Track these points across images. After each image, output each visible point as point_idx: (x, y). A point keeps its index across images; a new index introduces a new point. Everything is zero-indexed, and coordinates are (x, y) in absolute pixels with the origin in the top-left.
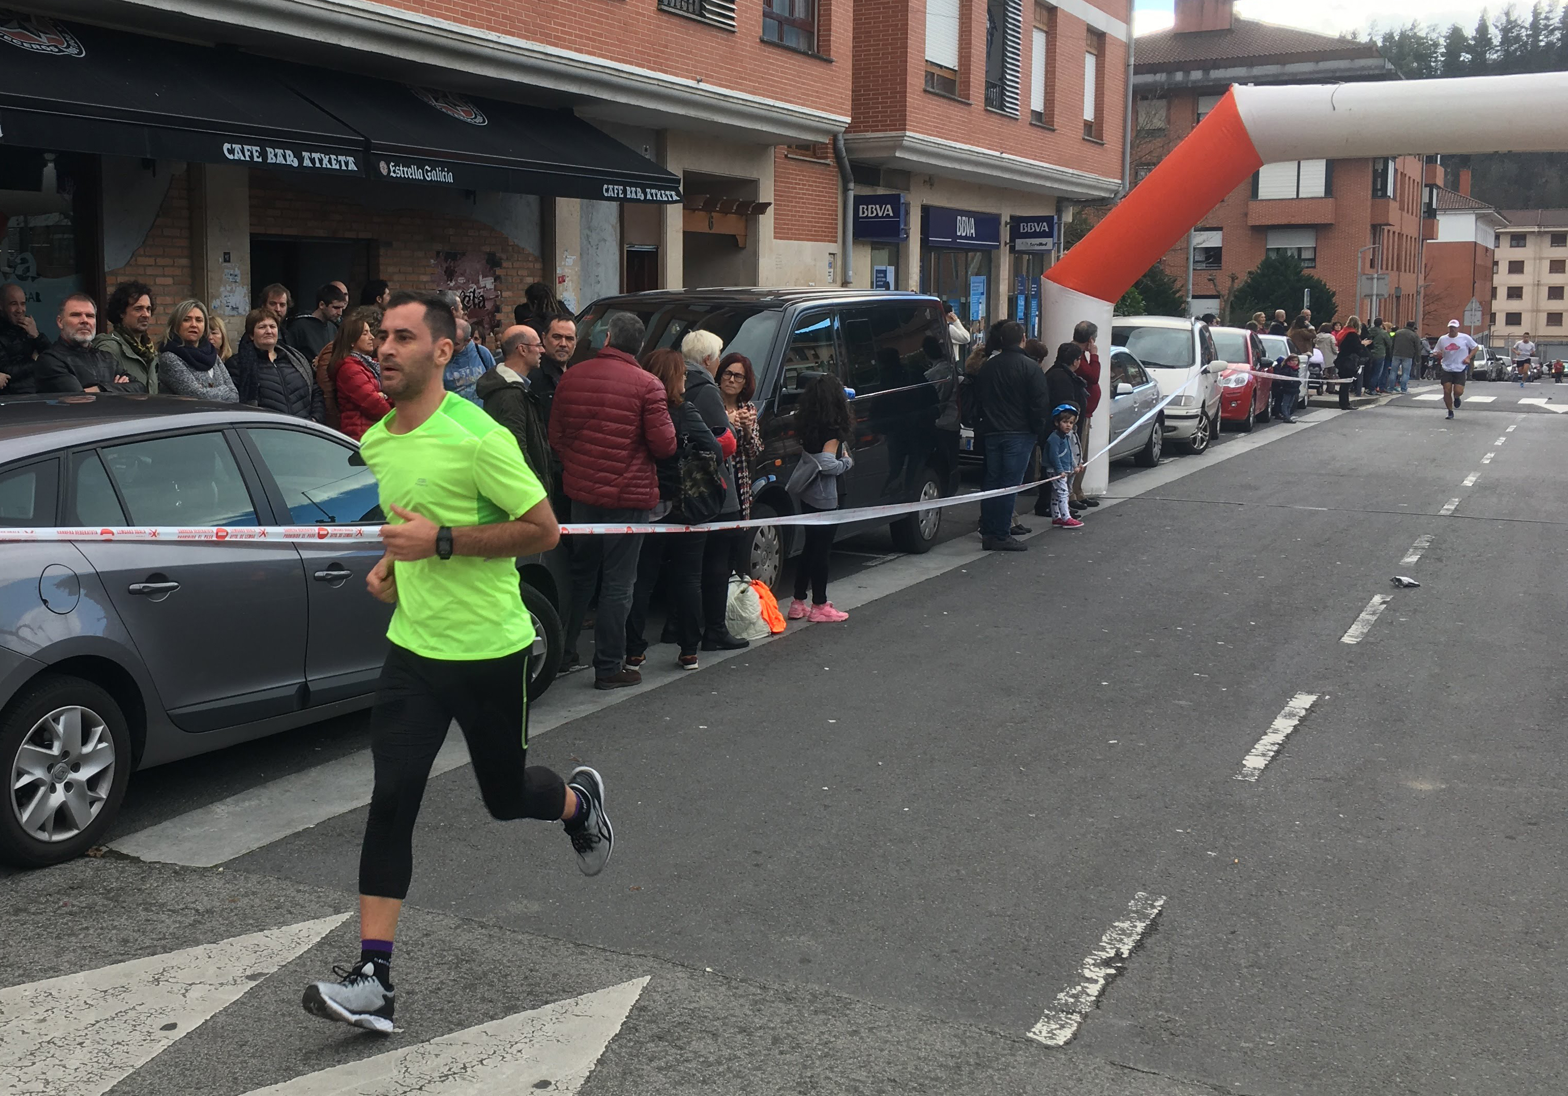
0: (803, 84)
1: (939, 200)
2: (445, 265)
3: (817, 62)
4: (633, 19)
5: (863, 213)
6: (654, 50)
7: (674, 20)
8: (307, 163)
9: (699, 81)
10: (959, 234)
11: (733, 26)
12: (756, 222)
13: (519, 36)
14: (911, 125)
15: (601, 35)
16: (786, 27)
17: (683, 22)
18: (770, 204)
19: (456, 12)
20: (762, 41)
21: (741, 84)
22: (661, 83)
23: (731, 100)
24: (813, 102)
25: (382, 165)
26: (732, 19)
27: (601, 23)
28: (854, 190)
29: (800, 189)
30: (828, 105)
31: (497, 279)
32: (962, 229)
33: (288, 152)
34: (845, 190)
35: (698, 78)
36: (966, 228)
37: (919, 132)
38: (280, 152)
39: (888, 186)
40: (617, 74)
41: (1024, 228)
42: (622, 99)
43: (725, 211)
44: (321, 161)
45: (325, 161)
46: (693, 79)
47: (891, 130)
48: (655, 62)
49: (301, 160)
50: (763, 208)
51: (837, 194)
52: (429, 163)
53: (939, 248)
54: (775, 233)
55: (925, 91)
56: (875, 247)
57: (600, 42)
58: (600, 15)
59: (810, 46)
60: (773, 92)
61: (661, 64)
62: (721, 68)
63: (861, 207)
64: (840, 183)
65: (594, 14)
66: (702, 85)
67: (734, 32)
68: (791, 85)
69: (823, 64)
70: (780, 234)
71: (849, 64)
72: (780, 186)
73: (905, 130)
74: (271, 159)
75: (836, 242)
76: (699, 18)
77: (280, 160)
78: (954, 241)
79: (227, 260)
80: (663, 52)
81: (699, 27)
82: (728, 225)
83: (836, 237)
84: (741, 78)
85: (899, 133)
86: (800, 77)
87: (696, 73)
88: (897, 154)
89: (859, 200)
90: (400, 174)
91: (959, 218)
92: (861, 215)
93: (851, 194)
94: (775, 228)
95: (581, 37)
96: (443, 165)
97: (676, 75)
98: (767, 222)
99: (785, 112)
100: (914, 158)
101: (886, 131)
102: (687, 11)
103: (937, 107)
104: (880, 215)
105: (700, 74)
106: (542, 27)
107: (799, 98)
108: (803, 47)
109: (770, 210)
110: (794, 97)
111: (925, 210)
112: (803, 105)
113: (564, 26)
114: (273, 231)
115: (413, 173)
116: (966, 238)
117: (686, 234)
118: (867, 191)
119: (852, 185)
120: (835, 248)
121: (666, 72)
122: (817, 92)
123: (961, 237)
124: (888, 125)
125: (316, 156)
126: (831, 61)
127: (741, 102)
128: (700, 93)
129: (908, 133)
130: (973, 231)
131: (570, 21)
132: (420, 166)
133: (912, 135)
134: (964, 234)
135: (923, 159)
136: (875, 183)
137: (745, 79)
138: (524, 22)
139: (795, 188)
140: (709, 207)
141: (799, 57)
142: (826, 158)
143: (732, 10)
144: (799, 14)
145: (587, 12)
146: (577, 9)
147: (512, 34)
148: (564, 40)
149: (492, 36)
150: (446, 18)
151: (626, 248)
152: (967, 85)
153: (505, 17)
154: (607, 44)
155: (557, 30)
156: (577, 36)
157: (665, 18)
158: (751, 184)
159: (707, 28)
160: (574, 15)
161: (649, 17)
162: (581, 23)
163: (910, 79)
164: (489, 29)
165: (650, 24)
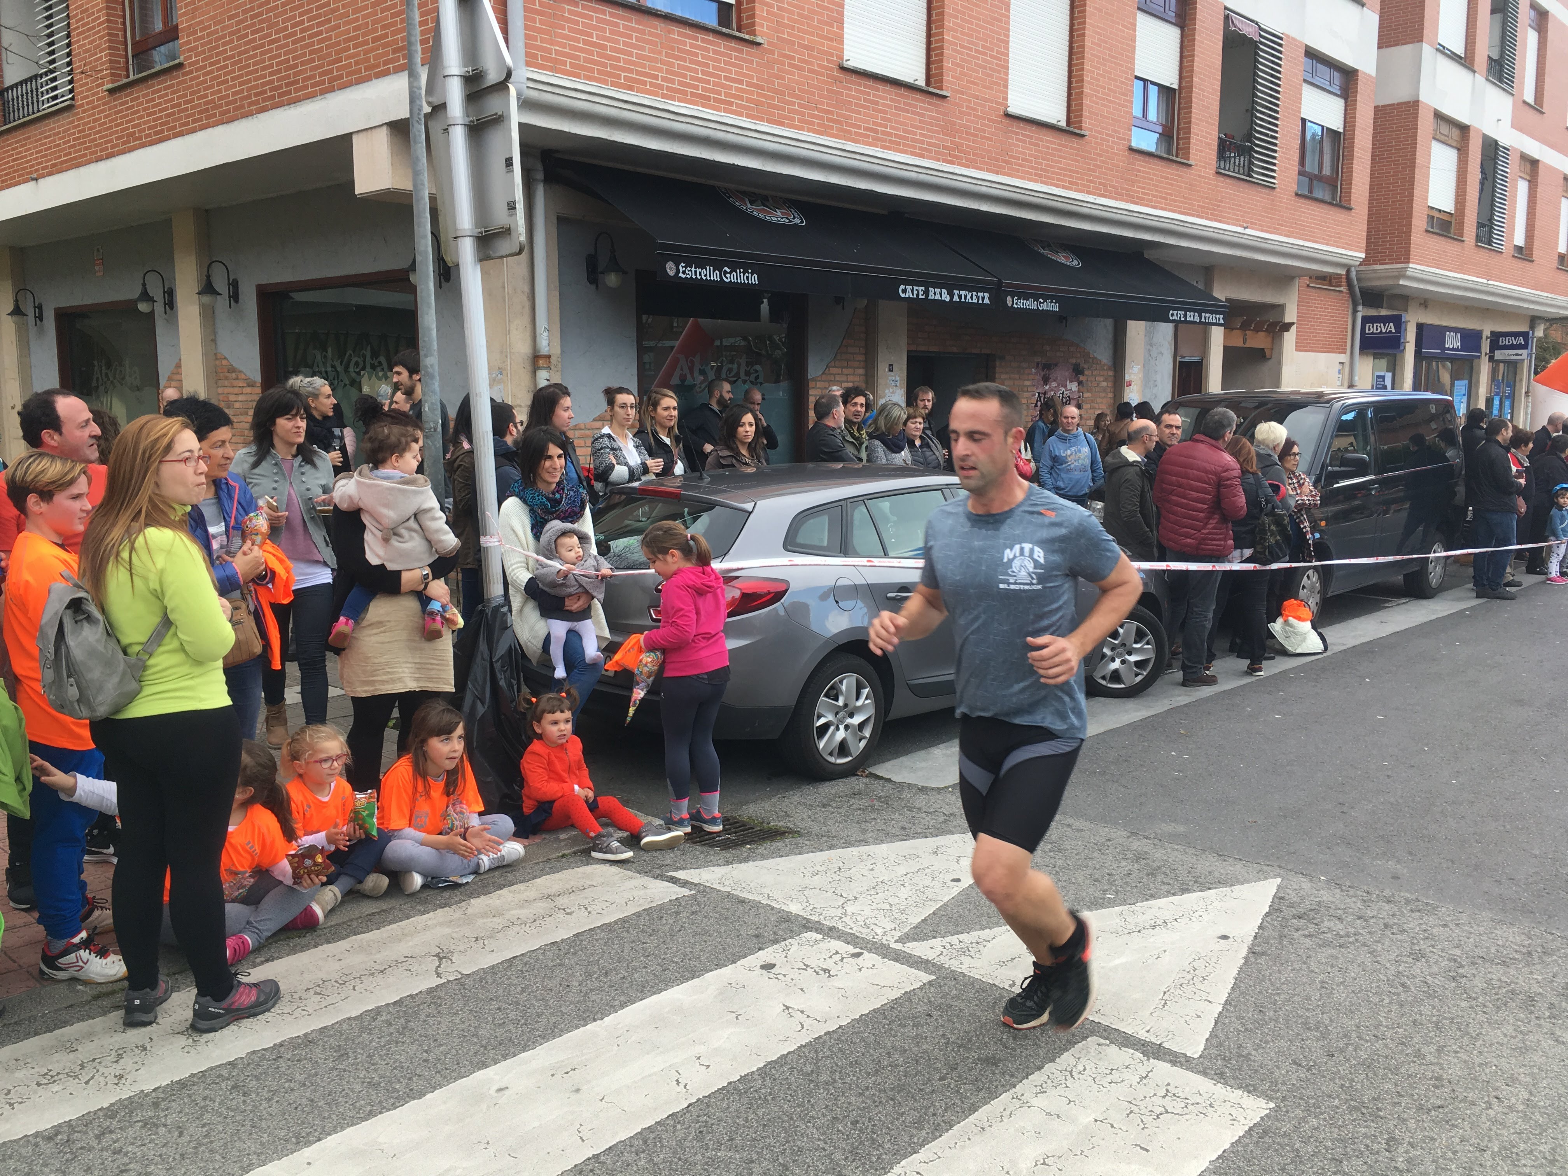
0: (1325, 226)
1: (1430, 319)
2: (1042, 373)
3: (1340, 211)
4: (1194, 180)
5: (1369, 330)
6: (1211, 204)
7: (1229, 181)
8: (956, 298)
9: (1245, 228)
10: (1447, 346)
11: (1273, 183)
12: (1281, 338)
13: (1111, 198)
14: (1413, 259)
15: (1171, 194)
16: (1315, 183)
17: (1233, 181)
18: (1293, 324)
19: (1065, 181)
20: (1297, 195)
21: (1278, 229)
22: (1215, 231)
23: (1271, 242)
24: (1333, 241)
25: (1009, 298)
26: (1274, 177)
27: (1172, 185)
28: (1362, 311)
29: (1318, 311)
30: (1347, 244)
31: (1080, 383)
32: (1449, 343)
33: (944, 291)
34: (1355, 311)
35: (1245, 225)
36: (1453, 342)
37: (1419, 264)
38: (938, 290)
39: (1389, 308)
40: (1181, 224)
41: (1503, 341)
42: (1184, 243)
43: (1256, 330)
44: (965, 297)
45: (969, 297)
46: (1239, 228)
47: (1398, 263)
48: (1212, 214)
49: (952, 296)
50: (1287, 327)
51: (1347, 315)
52: (1041, 296)
53: (1429, 358)
54: (1296, 346)
55: (1427, 231)
56: (1376, 356)
57: (1169, 199)
58: (1172, 179)
59: (1334, 198)
60: (1302, 234)
61: (1216, 215)
62: (1265, 216)
63: (1367, 325)
64: (1351, 306)
65: (1167, 178)
66: (1247, 231)
67: (1275, 189)
68: (1316, 228)
69: (1345, 212)
70: (1300, 347)
71: (1366, 211)
72: (1303, 309)
73: (1409, 262)
74: (931, 296)
75: (1346, 353)
76: (1247, 179)
77: (938, 297)
78: (1442, 352)
79: (891, 370)
80: (1218, 206)
81: (1248, 186)
82: (1258, 340)
83: (1346, 349)
84: (1277, 224)
85: (1402, 265)
86: (1324, 222)
87: (1244, 221)
88: (1402, 283)
89: (1366, 320)
90: (1020, 305)
91: (1448, 333)
92: (1366, 332)
93: (1359, 316)
94: (1296, 343)
95: (1156, 196)
96: (1052, 298)
97: (1228, 223)
98: (1290, 338)
99: (1310, 250)
100: (1412, 284)
101: (1393, 263)
102: (1238, 173)
103: (1435, 243)
104: (1383, 331)
105: (1248, 222)
107: (1323, 239)
108: (1328, 198)
109: (1294, 329)
110: (1319, 238)
111: (1419, 326)
112: (1327, 244)
114: (922, 348)
115: (1030, 304)
116: (1452, 349)
117: (1226, 348)
118: (1372, 312)
119: (1360, 308)
120: (1344, 358)
121: (1220, 222)
123: (1448, 349)
124: (1395, 259)
125: (963, 293)
126: (1350, 209)
127: (1275, 245)
128: (1245, 236)
129: (1410, 265)
130: (1458, 344)
131: (1149, 184)
132: (1036, 300)
133: (1414, 267)
134: (1451, 347)
135: (1421, 286)
136: (1380, 306)
137: (1281, 225)
138: (1113, 187)
139: (1314, 311)
140: (1244, 327)
141: (1326, 207)
142: (1340, 286)
143: (1274, 171)
144: (1327, 171)
145: (1162, 177)
146: (1154, 175)
147: (1105, 197)
148: (1143, 199)
149: (1090, 198)
150: (1057, 186)
151: (1178, 359)
152: (1461, 225)
153: (1100, 184)
154: (1175, 201)
155: (1138, 192)
156: (1153, 196)
157: (1221, 179)
158: (1280, 308)
159: (1254, 187)
160: (1152, 179)
161: (1209, 179)
162: (1156, 186)
163: (1415, 222)
164: (1089, 193)
165: (1209, 184)
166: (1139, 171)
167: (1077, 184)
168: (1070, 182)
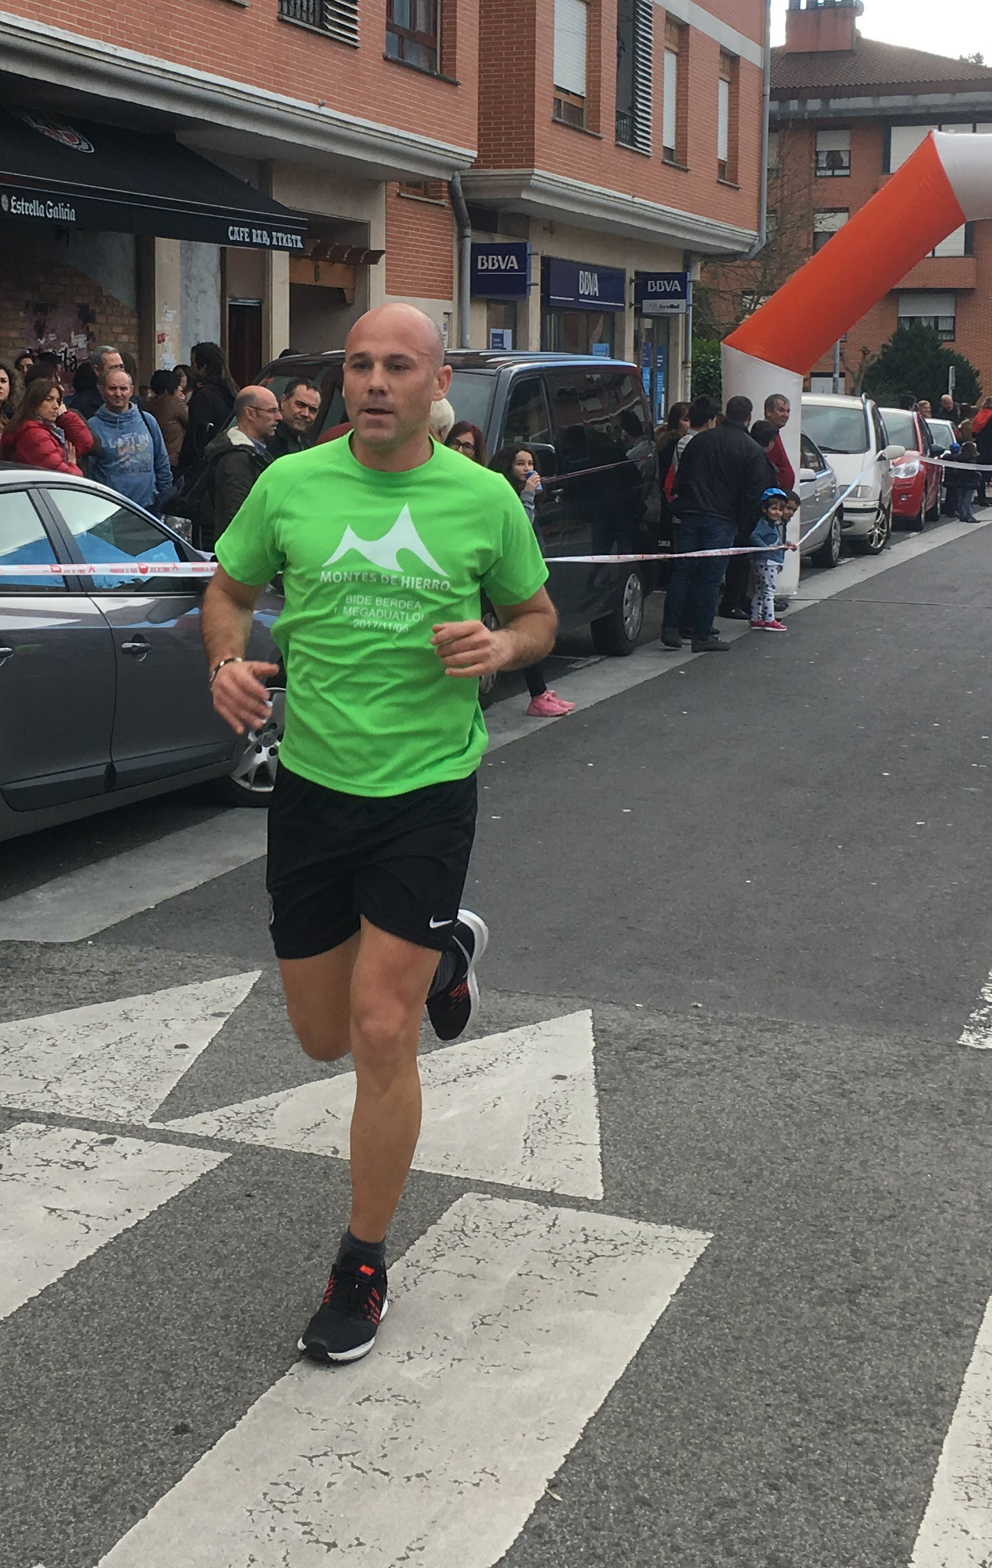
0: (429, 110)
1: (561, 251)
2: (35, 319)
3: (443, 85)
4: (251, 29)
5: (483, 265)
6: (276, 67)
7: (295, 33)
9: (321, 105)
10: (581, 292)
11: (355, 40)
12: (365, 274)
14: (538, 162)
15: (220, 50)
16: (407, 42)
17: (304, 35)
18: (382, 252)
20: (386, 59)
21: (363, 109)
22: (281, 107)
23: (353, 128)
24: (439, 132)
26: (354, 31)
27: (220, 34)
28: (472, 237)
29: (413, 234)
30: (454, 136)
31: (90, 337)
32: (584, 287)
34: (462, 237)
35: (320, 101)
36: (589, 285)
37: (548, 170)
39: (508, 233)
40: (235, 94)
41: (653, 286)
42: (237, 124)
46: (315, 102)
47: (516, 167)
48: (276, 82)
50: (375, 256)
51: (451, 241)
53: (560, 308)
54: (387, 286)
55: (554, 121)
56: (492, 305)
57: (218, 57)
58: (220, 26)
59: (432, 65)
60: (397, 119)
61: (282, 84)
62: (345, 89)
63: (480, 258)
64: (457, 229)
65: (213, 24)
66: (325, 110)
67: (356, 48)
68: (415, 112)
69: (449, 88)
70: (394, 288)
71: (475, 89)
72: (393, 231)
73: (533, 167)
75: (451, 299)
76: (321, 31)
78: (576, 300)
80: (284, 70)
81: (321, 41)
82: (335, 277)
83: (451, 293)
84: (364, 102)
85: (525, 171)
86: (424, 102)
87: (318, 95)
88: (524, 196)
89: (477, 249)
90: (20, 210)
91: (581, 272)
92: (480, 267)
93: (468, 243)
94: (387, 281)
95: (199, 51)
96: (66, 201)
97: (297, 97)
98: (378, 274)
99: (409, 143)
100: (541, 200)
101: (510, 167)
102: (307, 22)
103: (567, 140)
104: (503, 267)
105: (322, 97)
106: (160, 38)
107: (424, 127)
108: (424, 66)
109: (382, 260)
110: (418, 125)
111: (546, 262)
112: (428, 136)
113: (182, 37)
115: (35, 209)
116: (589, 297)
117: (293, 287)
118: (485, 239)
119: (468, 232)
120: (450, 306)
121: (286, 94)
122: (442, 120)
123: (583, 296)
124: (513, 161)
126: (456, 84)
127: (363, 130)
128: (321, 118)
129: (536, 171)
130: (596, 289)
131: (190, 32)
132: (42, 201)
133: (542, 174)
134: (587, 293)
135: (549, 202)
137: (368, 104)
139: (407, 234)
140: (318, 254)
141: (423, 78)
142: (441, 198)
143: (354, 22)
144: (421, 26)
145: (205, 21)
146: (196, 17)
147: (129, 47)
148: (182, 53)
149: (108, 48)
150: (62, 26)
151: (228, 301)
152: (596, 114)
153: (122, 26)
154: (225, 59)
155: (174, 42)
156: (195, 49)
157: (285, 29)
158: (362, 228)
159: (329, 43)
160: (192, 25)
161: (269, 28)
162: (200, 35)
163: (538, 107)
164: (107, 40)
165: (270, 36)
166: (175, 10)
167: (89, 25)
168: (80, 22)
